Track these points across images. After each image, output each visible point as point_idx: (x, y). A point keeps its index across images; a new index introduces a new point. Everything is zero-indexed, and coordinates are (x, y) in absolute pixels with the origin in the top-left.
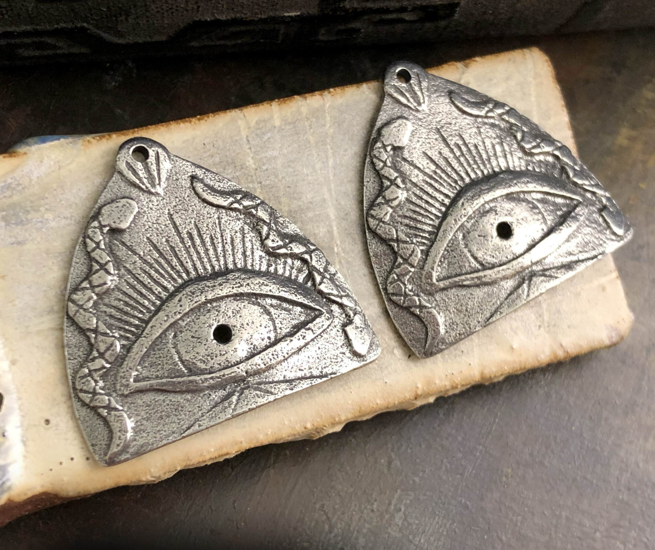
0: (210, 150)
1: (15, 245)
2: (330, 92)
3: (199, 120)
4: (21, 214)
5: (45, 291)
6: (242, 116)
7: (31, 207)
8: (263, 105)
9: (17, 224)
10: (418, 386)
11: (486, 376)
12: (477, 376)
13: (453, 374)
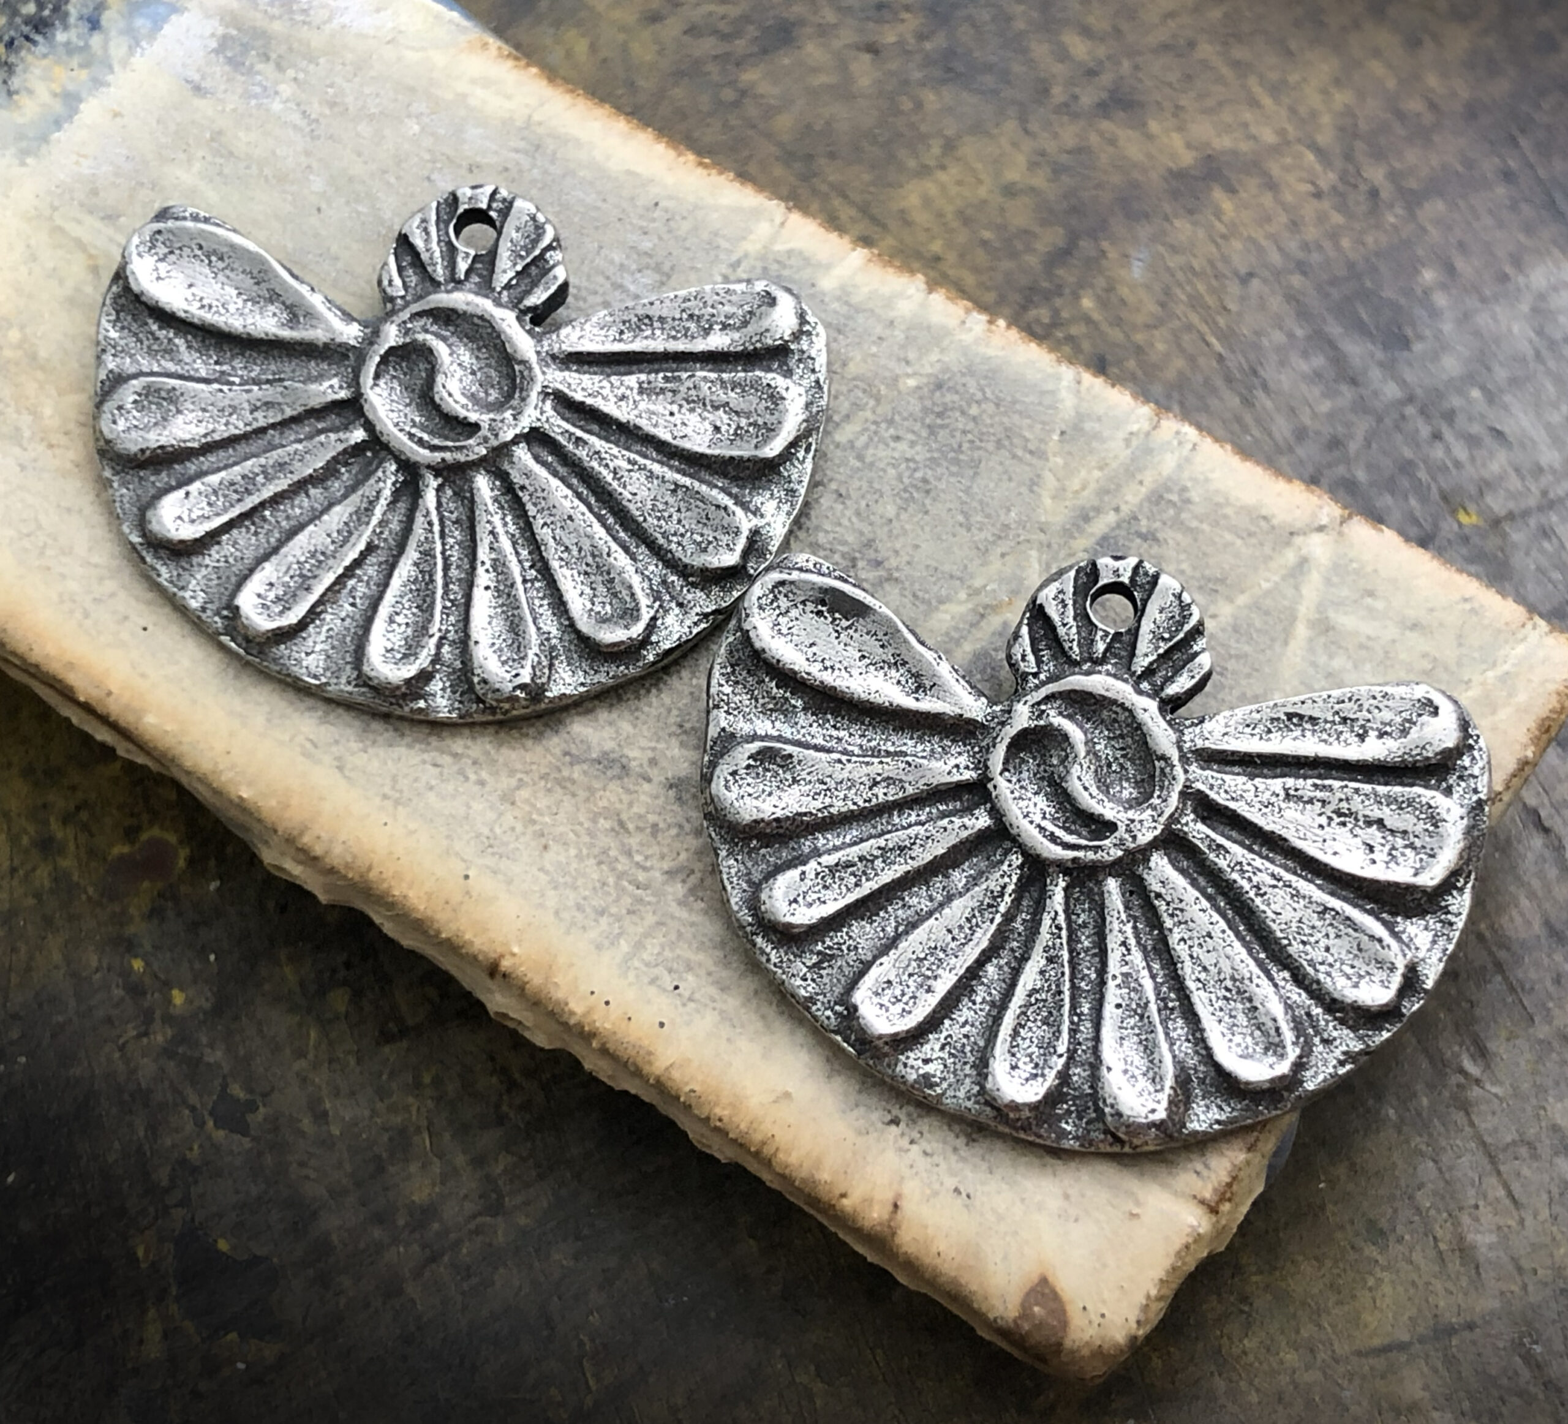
0: (654, 220)
1: (189, 86)
2: (990, 322)
3: (700, 164)
4: (253, 53)
5: (142, 184)
6: (778, 219)
7: (280, 56)
8: (841, 236)
9: (230, 61)
10: (516, 950)
11: (669, 1084)
12: (650, 1063)
13: (607, 1003)
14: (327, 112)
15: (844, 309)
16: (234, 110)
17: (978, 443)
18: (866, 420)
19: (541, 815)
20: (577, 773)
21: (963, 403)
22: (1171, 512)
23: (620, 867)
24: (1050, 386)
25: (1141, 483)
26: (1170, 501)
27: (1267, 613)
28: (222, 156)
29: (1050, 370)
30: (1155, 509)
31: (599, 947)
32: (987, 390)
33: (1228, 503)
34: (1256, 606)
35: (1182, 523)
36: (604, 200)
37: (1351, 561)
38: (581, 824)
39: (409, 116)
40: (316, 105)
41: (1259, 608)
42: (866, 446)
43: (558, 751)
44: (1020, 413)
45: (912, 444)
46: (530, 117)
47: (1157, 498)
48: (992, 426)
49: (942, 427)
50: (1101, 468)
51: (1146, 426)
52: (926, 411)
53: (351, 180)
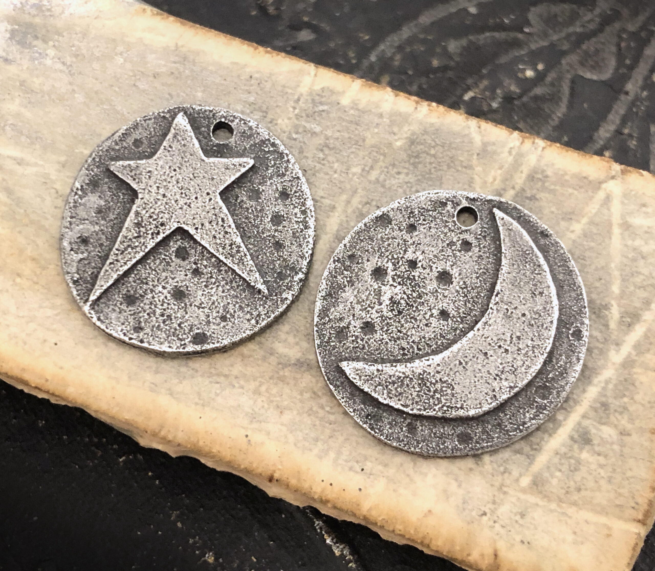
0: (252, 85)
1: (2, 60)
6: (313, 72)
7: (43, 36)
10: (280, 467)
11: (371, 518)
12: (359, 510)
13: (331, 484)
14: (74, 60)
15: (356, 113)
16: (27, 68)
17: (438, 167)
18: (381, 167)
19: (275, 397)
20: (287, 372)
21: (427, 149)
22: (540, 184)
23: (320, 415)
24: (467, 132)
25: (522, 172)
26: (538, 178)
27: (597, 225)
28: (28, 93)
29: (464, 124)
30: (532, 183)
31: (320, 458)
32: (436, 140)
33: (566, 174)
34: (591, 223)
35: (547, 188)
36: (225, 80)
37: (631, 191)
38: (296, 398)
39: (116, 55)
40: (68, 58)
41: (594, 223)
42: (385, 180)
43: (275, 363)
44: (455, 149)
45: (407, 174)
46: (177, 44)
47: (531, 178)
48: (443, 157)
49: (419, 163)
50: (500, 168)
51: (517, 143)
52: (410, 156)
53: (96, 93)
